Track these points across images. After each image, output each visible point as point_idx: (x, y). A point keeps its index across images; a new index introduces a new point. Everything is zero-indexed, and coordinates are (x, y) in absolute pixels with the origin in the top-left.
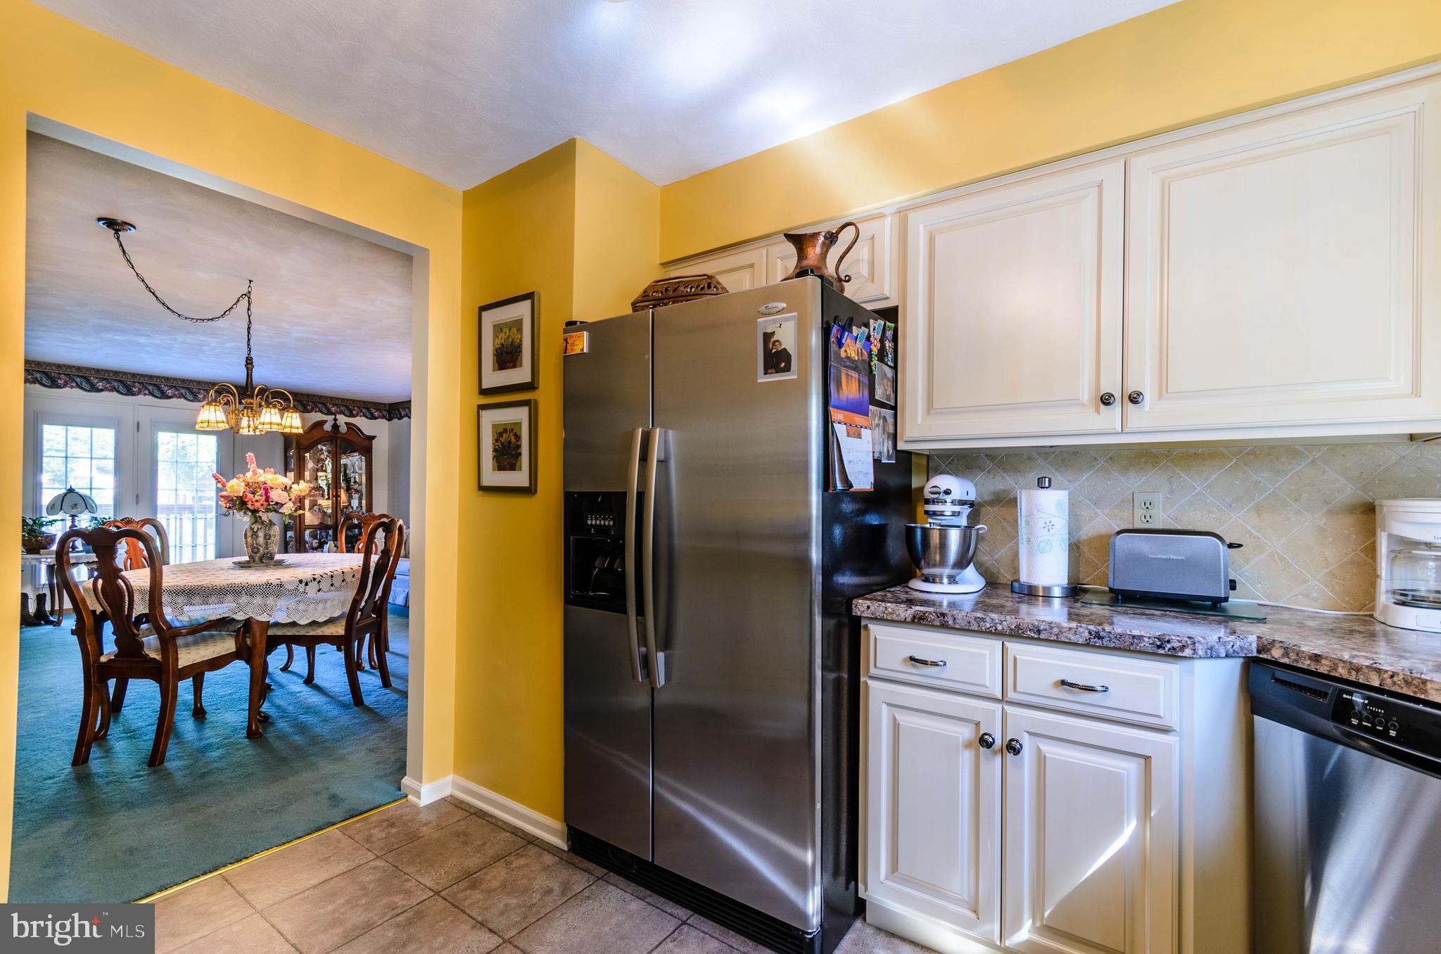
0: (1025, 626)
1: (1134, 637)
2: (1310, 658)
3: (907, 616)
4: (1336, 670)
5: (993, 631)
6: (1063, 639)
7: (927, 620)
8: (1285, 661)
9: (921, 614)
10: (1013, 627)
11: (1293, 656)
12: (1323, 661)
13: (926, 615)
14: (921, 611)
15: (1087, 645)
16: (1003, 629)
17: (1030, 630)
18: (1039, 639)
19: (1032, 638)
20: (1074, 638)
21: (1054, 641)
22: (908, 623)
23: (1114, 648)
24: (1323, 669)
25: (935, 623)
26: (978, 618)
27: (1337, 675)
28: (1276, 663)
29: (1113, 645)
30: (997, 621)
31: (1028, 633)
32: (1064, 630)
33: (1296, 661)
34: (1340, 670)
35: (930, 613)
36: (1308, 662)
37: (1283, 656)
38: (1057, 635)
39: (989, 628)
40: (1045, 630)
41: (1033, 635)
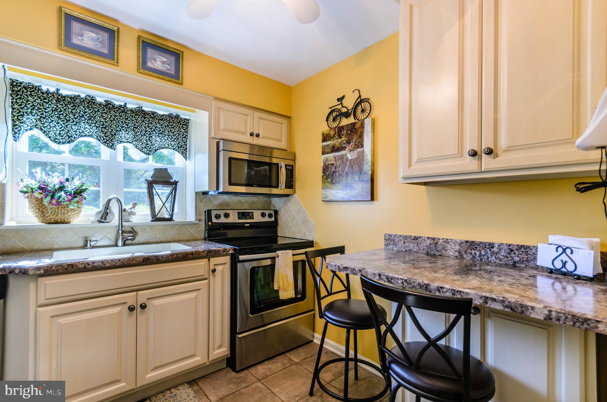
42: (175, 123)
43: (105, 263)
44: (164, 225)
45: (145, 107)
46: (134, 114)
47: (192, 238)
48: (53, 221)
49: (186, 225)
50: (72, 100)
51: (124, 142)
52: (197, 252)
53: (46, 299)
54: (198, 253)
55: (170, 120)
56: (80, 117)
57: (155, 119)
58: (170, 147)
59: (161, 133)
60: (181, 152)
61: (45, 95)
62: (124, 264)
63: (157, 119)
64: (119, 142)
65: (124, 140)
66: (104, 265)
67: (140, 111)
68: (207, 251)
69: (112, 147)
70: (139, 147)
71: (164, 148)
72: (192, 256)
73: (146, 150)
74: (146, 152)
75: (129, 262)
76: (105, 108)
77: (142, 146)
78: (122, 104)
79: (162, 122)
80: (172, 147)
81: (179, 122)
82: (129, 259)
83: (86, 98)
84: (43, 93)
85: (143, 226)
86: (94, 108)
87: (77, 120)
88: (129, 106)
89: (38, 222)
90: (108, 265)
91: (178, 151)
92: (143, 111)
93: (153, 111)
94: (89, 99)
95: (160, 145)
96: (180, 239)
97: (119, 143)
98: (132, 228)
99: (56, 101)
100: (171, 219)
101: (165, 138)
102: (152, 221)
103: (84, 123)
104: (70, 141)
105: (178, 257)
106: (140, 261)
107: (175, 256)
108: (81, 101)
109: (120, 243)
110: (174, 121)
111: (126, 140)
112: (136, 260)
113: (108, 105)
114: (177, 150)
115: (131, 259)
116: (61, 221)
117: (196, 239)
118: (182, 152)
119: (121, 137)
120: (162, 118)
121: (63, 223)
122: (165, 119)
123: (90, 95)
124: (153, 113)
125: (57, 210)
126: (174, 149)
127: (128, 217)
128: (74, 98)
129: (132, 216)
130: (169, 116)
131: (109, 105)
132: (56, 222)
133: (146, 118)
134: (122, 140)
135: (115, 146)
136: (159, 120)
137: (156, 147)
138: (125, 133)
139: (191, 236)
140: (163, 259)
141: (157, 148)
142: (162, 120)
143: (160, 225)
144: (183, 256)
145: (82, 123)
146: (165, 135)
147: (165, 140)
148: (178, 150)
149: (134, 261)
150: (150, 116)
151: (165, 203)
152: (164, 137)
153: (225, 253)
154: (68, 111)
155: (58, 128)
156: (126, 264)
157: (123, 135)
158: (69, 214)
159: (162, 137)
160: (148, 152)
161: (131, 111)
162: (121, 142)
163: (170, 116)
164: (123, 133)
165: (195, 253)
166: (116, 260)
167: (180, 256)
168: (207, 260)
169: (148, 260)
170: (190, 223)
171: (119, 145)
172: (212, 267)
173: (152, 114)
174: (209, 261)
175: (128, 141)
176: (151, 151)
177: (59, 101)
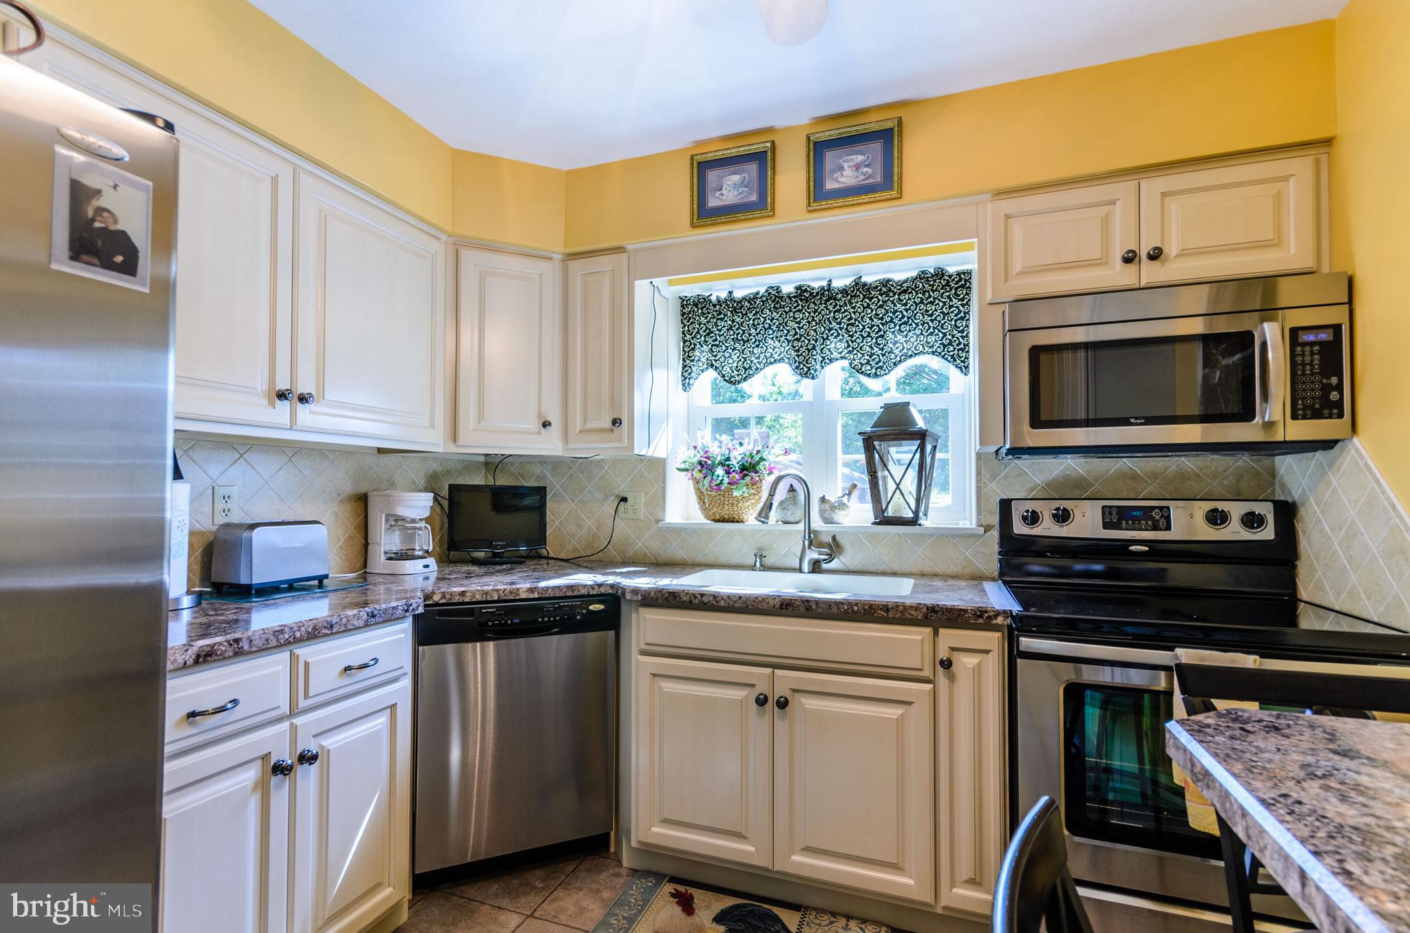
0: (321, 625)
1: (393, 608)
2: (459, 595)
3: (187, 658)
4: (474, 597)
5: (292, 641)
6: (350, 627)
7: (216, 655)
8: (444, 601)
9: (209, 649)
10: (310, 630)
11: (448, 596)
12: (467, 594)
13: (215, 648)
14: (208, 646)
15: (366, 625)
16: (301, 635)
17: (325, 627)
18: (332, 634)
19: (327, 635)
20: (356, 623)
21: (344, 631)
22: (190, 666)
23: (383, 622)
24: (467, 600)
25: (227, 655)
26: (277, 631)
27: (475, 600)
28: (437, 604)
29: (382, 619)
30: (296, 629)
31: (323, 631)
32: (350, 618)
33: (450, 599)
34: (477, 596)
35: (220, 644)
36: (458, 597)
37: (441, 599)
38: (345, 625)
39: (287, 639)
40: (337, 623)
41: (327, 632)
42: (936, 290)
43: (718, 599)
44: (898, 534)
45: (867, 274)
46: (849, 297)
47: (968, 571)
48: (718, 517)
49: (953, 536)
50: (751, 304)
51: (837, 359)
52: (897, 606)
53: (647, 644)
54: (901, 607)
55: (924, 287)
56: (766, 330)
57: (891, 294)
58: (927, 348)
59: (905, 323)
60: (949, 358)
61: (718, 307)
62: (748, 606)
63: (894, 294)
64: (828, 361)
65: (835, 355)
66: (717, 602)
67: (860, 288)
68: (927, 608)
69: (808, 375)
70: (855, 363)
71: (916, 354)
72: (885, 614)
73: (869, 367)
74: (868, 372)
75: (756, 604)
76: (799, 301)
77: (862, 361)
78: (824, 283)
79: (907, 296)
80: (931, 350)
81: (948, 284)
82: (757, 598)
83: (769, 294)
84: (714, 306)
85: (857, 532)
86: (783, 308)
87: (760, 337)
88: (838, 284)
89: (704, 518)
90: (722, 603)
91: (943, 357)
92: (865, 285)
93: (884, 279)
94: (774, 293)
95: (905, 351)
96: (938, 570)
97: (828, 364)
98: (834, 538)
99: (731, 312)
100: (913, 522)
101: (917, 331)
102: (875, 523)
103: (772, 339)
104: (747, 376)
105: (853, 610)
106: (774, 606)
107: (846, 608)
108: (763, 301)
109: (806, 567)
110: (933, 286)
111: (839, 355)
112: (768, 603)
113: (802, 293)
114: (940, 354)
115: (760, 598)
116: (729, 518)
117: (979, 574)
118: (952, 356)
119: (829, 350)
120: (905, 289)
121: (732, 522)
122: (912, 289)
123: (772, 285)
124: (885, 283)
125: (722, 499)
126: (933, 353)
127: (830, 514)
128: (752, 299)
129: (837, 511)
130: (921, 279)
131: (805, 294)
132: (723, 520)
133: (873, 298)
134: (832, 356)
135: (813, 372)
136: (899, 295)
137: (896, 356)
138: (835, 340)
139: (965, 567)
140: (820, 610)
141: (898, 359)
142: (905, 292)
143: (889, 533)
144: (865, 610)
145: (770, 340)
146: (917, 324)
147: (918, 336)
148: (943, 354)
149: (764, 604)
150: (881, 290)
151: (900, 482)
152: (915, 328)
153: (981, 621)
154: (748, 325)
155: (735, 357)
156: (750, 607)
157: (833, 345)
158: (739, 505)
159: (910, 331)
160: (874, 370)
161: (844, 291)
162: (831, 360)
163: (923, 276)
164: (831, 343)
165: (892, 608)
166: (735, 595)
167: (856, 608)
168: (928, 631)
169: (790, 605)
170: (963, 532)
171: (827, 366)
172: (943, 654)
173: (883, 286)
174: (936, 634)
175: (843, 355)
176: (881, 368)
177: (736, 312)
